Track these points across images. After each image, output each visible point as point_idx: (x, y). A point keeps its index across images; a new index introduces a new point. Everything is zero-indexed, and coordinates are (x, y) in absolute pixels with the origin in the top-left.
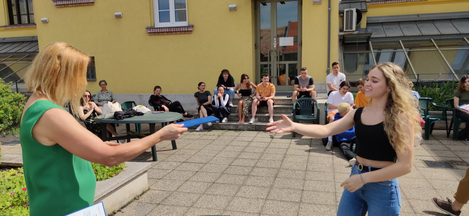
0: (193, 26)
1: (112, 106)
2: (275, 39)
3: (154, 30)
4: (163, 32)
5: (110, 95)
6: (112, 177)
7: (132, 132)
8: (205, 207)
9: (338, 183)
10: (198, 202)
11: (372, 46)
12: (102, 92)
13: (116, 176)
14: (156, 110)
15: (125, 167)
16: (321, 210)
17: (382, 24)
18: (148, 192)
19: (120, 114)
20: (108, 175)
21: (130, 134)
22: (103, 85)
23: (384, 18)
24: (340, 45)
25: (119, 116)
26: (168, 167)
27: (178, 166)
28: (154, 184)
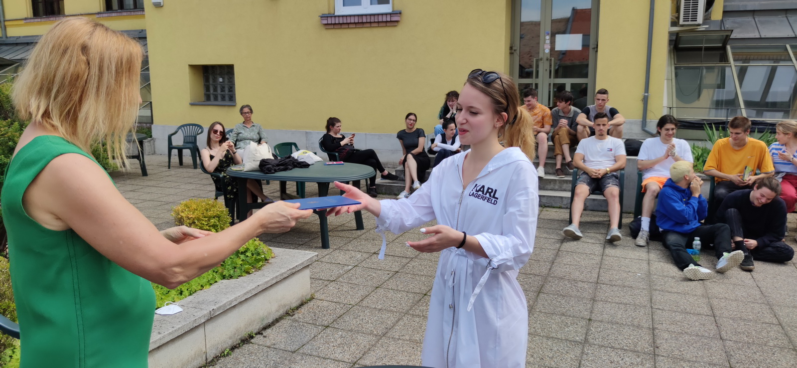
0: (400, 13)
1: (256, 150)
2: (548, 37)
3: (333, 19)
4: (348, 24)
5: (257, 131)
6: (248, 273)
7: (288, 195)
8: (408, 338)
9: (658, 311)
10: (396, 327)
11: (733, 55)
12: (244, 125)
13: (255, 273)
14: (332, 159)
15: (272, 258)
16: (624, 360)
17: (753, 12)
18: (311, 304)
19: (269, 164)
20: (243, 270)
22: (246, 113)
23: (757, 3)
24: (669, 53)
25: (268, 168)
27: (365, 260)
28: (321, 289)
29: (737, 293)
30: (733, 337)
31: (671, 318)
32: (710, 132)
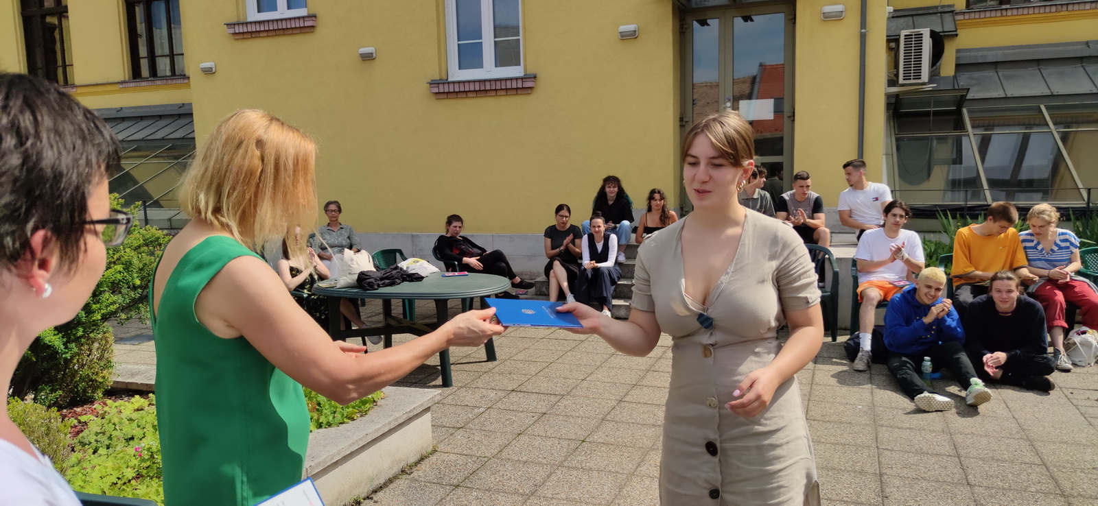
0: (535, 77)
1: (352, 260)
2: (729, 104)
3: (446, 86)
4: (467, 92)
5: (346, 235)
6: (353, 419)
7: (395, 319)
8: (564, 497)
9: (886, 452)
10: (547, 484)
11: (970, 120)
12: (329, 228)
13: (361, 418)
14: (450, 269)
15: (382, 399)
17: (995, 65)
18: (434, 458)
19: (370, 277)
20: (345, 415)
21: (392, 322)
22: (332, 211)
23: (1000, 52)
24: (887, 120)
25: (370, 282)
26: (476, 401)
27: (501, 399)
28: (445, 439)
29: (987, 426)
30: (984, 482)
31: (903, 461)
32: (945, 221)
